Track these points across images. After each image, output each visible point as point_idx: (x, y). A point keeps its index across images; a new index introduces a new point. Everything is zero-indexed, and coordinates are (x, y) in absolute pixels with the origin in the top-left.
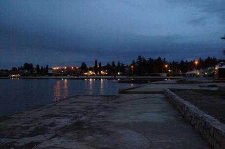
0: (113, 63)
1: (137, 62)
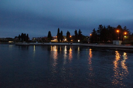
0: (76, 31)
1: (98, 31)
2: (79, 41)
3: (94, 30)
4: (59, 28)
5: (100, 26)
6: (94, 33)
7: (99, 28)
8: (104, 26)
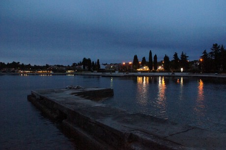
0: (176, 55)
1: (211, 53)
2: (182, 69)
3: (205, 52)
4: (151, 51)
5: (215, 46)
6: (205, 56)
7: (212, 49)
8: (221, 46)
